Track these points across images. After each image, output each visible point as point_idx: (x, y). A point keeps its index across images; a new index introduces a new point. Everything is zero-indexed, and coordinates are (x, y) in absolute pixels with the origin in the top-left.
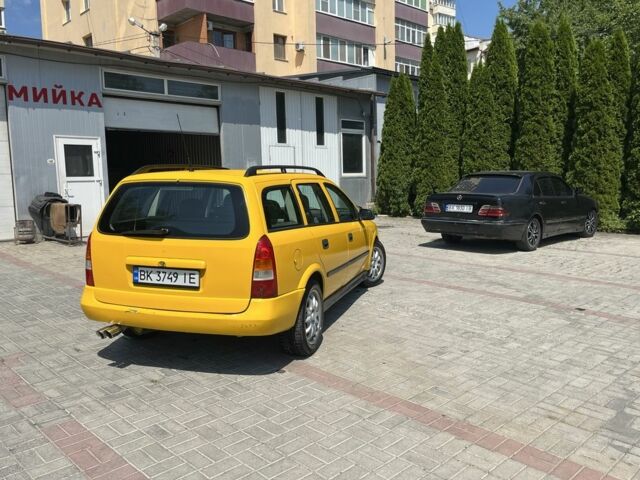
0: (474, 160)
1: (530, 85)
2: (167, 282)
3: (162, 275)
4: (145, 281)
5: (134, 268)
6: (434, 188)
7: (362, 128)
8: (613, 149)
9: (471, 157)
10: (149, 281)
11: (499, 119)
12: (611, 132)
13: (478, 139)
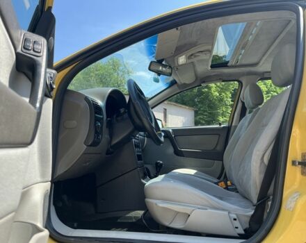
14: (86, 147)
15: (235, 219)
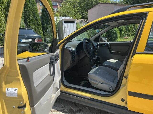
14: (70, 64)
15: (111, 87)
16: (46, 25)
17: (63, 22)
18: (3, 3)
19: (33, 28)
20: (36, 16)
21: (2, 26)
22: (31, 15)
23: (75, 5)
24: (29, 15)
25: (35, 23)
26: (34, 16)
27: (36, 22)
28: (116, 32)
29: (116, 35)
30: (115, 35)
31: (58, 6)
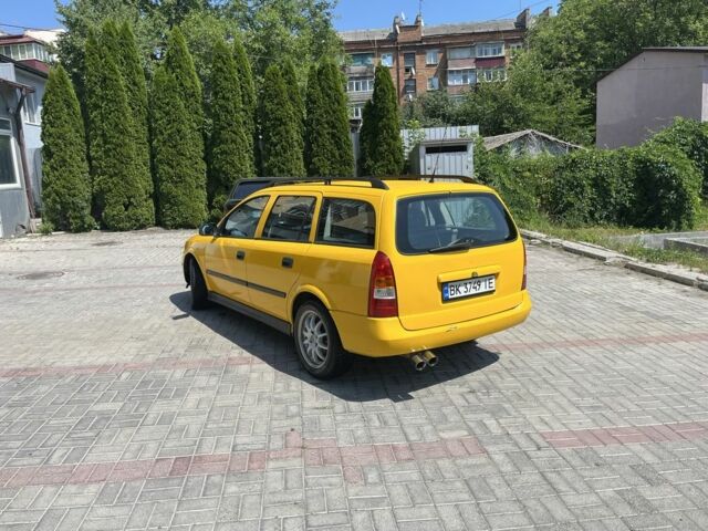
0: (172, 167)
1: (223, 98)
2: (473, 292)
3: (468, 286)
4: (455, 296)
5: (443, 286)
6: (129, 198)
7: (8, 128)
8: (298, 159)
9: (168, 164)
10: (459, 295)
11: (192, 128)
12: (296, 144)
13: (175, 146)
16: (370, 162)
17: (422, 150)
18: (250, 102)
19: (327, 172)
20: (338, 134)
21: (243, 168)
22: (325, 132)
23: (565, 53)
24: (318, 133)
25: (333, 155)
26: (333, 135)
27: (337, 154)
28: (680, 185)
29: (683, 197)
30: (672, 195)
31: (503, 58)
